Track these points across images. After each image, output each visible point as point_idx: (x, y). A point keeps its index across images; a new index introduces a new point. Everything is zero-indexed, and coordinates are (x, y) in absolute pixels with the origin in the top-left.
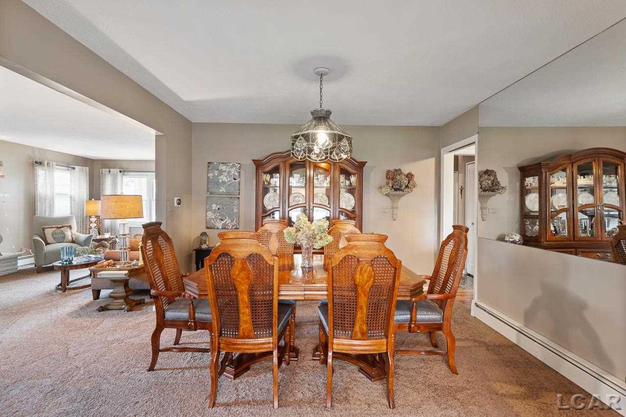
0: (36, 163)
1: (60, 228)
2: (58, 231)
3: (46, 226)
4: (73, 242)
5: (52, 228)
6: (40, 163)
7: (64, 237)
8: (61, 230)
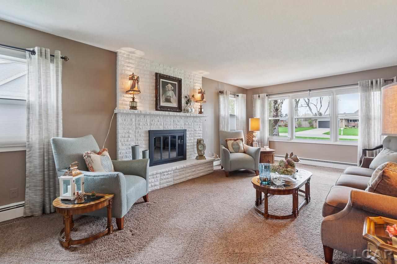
0: (220, 92)
1: (236, 140)
2: (235, 142)
3: (228, 138)
4: (244, 152)
5: (231, 140)
6: (222, 92)
7: (239, 148)
8: (237, 142)
